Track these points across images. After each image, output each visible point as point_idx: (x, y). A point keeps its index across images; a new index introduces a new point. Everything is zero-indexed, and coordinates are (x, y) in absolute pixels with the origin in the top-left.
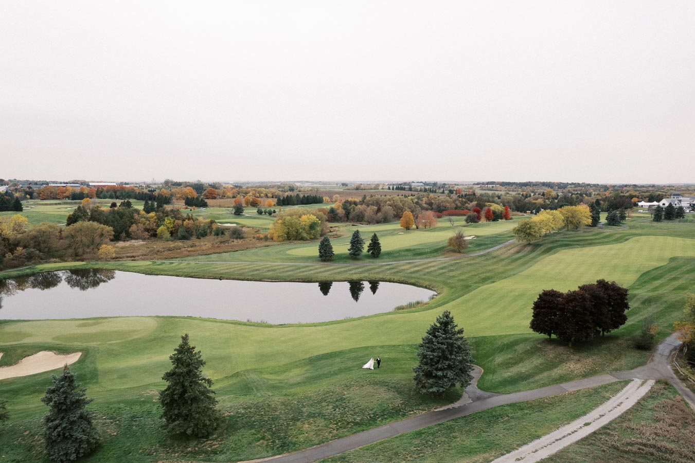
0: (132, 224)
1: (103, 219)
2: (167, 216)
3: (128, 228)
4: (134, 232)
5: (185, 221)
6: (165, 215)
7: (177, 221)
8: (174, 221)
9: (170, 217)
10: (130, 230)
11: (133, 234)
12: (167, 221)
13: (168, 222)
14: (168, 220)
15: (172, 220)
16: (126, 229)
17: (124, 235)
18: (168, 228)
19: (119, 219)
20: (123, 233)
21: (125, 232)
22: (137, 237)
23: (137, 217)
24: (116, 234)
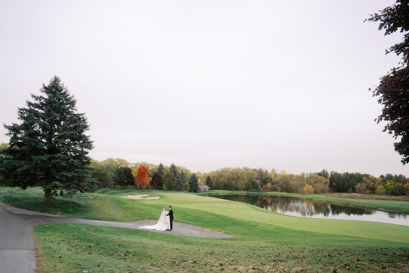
0: (359, 182)
1: (337, 178)
3: (354, 185)
5: (406, 184)
6: (389, 179)
8: (396, 183)
9: (391, 181)
10: (356, 187)
11: (357, 189)
12: (388, 183)
14: (389, 182)
15: (394, 183)
17: (351, 189)
18: (389, 188)
20: (350, 189)
21: (352, 188)
22: (360, 192)
23: (364, 179)
24: (346, 189)
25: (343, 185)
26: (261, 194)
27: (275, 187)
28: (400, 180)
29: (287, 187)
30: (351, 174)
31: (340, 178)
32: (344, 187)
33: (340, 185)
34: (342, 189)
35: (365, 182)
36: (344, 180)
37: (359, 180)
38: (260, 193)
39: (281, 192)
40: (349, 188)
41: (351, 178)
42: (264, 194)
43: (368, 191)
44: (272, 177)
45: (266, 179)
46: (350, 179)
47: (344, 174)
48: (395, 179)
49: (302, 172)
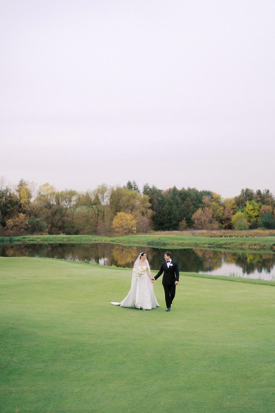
0: (198, 208)
1: (157, 199)
2: (250, 200)
3: (190, 213)
4: (198, 220)
6: (248, 198)
7: (264, 207)
8: (260, 207)
9: (253, 202)
10: (194, 217)
11: (196, 222)
12: (249, 206)
13: (251, 207)
14: (250, 204)
15: (257, 205)
16: (188, 216)
17: (184, 223)
18: (250, 217)
19: (180, 201)
20: (183, 221)
21: (186, 220)
22: (202, 226)
23: (206, 199)
24: (174, 222)
25: (170, 214)
26: (11, 241)
27: (38, 222)
28: (267, 199)
29: (64, 222)
30: (180, 191)
31: (162, 200)
32: (170, 219)
33: (164, 215)
34: (167, 223)
35: (209, 206)
36: (170, 204)
37: (198, 202)
38: (8, 238)
39: (50, 233)
40: (181, 221)
41: (183, 199)
42: (19, 240)
43: (216, 225)
44: (22, 201)
45: (6, 206)
46: (181, 201)
47: (169, 191)
48: (259, 199)
49: (101, 184)
